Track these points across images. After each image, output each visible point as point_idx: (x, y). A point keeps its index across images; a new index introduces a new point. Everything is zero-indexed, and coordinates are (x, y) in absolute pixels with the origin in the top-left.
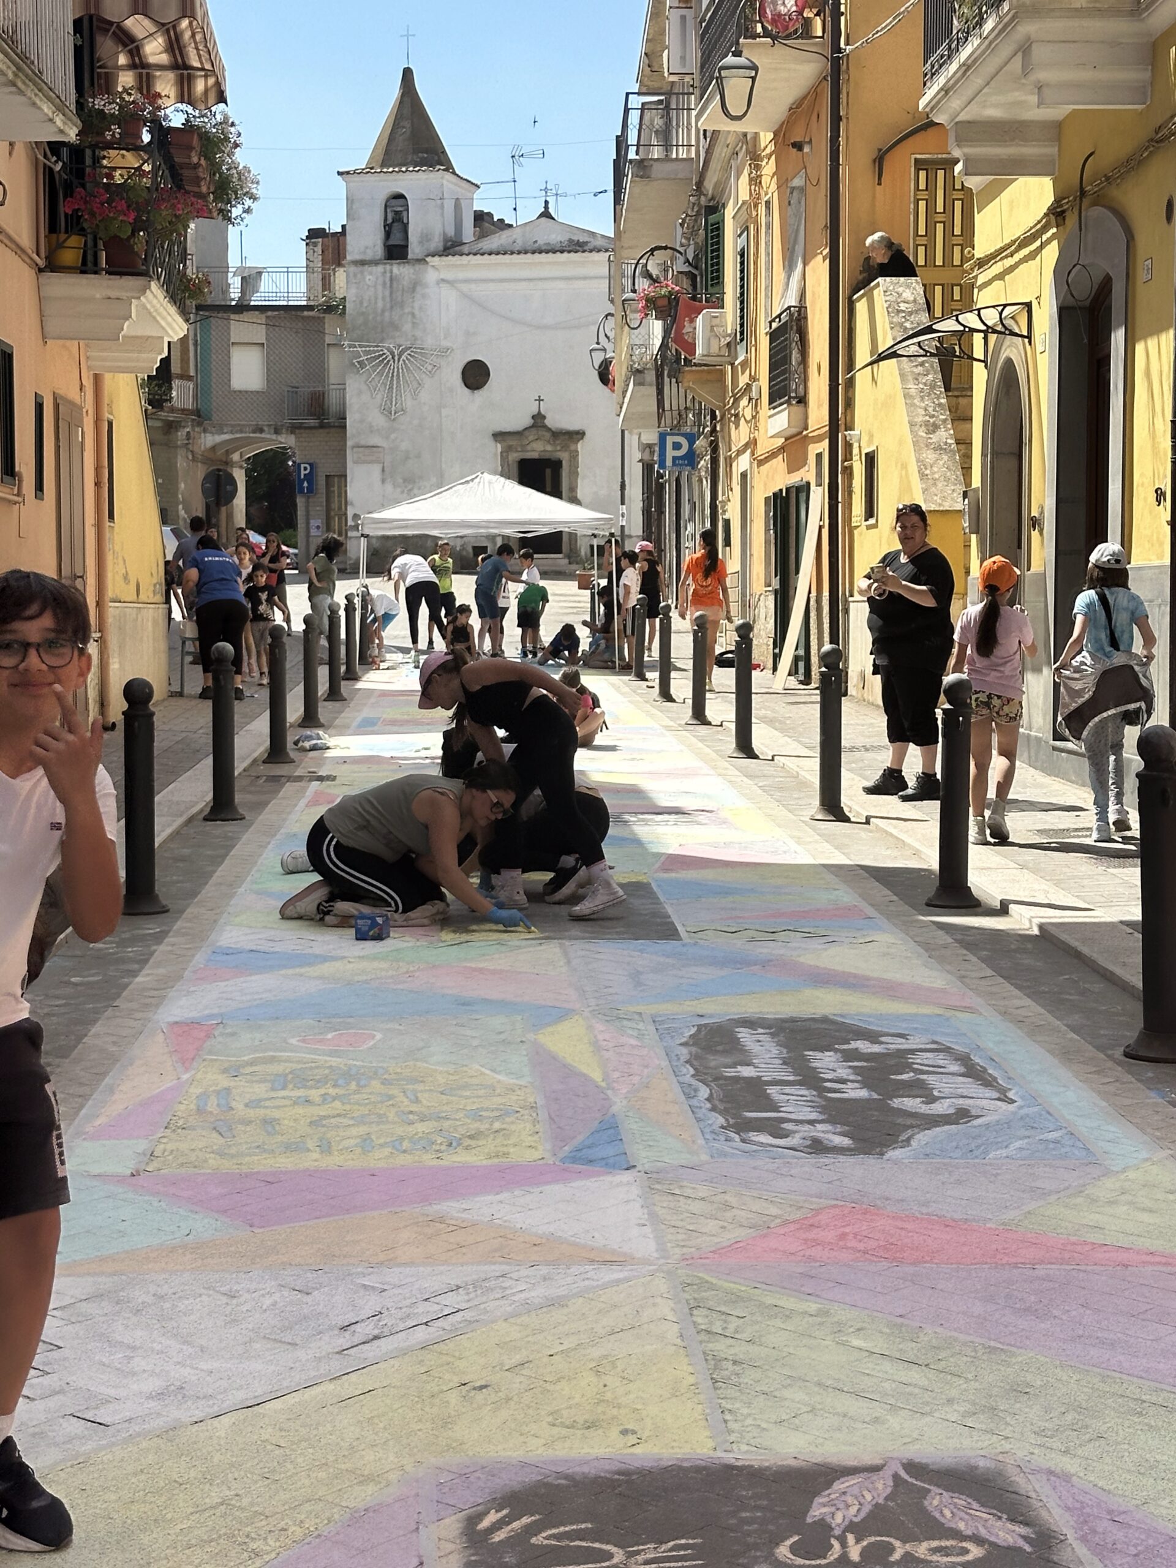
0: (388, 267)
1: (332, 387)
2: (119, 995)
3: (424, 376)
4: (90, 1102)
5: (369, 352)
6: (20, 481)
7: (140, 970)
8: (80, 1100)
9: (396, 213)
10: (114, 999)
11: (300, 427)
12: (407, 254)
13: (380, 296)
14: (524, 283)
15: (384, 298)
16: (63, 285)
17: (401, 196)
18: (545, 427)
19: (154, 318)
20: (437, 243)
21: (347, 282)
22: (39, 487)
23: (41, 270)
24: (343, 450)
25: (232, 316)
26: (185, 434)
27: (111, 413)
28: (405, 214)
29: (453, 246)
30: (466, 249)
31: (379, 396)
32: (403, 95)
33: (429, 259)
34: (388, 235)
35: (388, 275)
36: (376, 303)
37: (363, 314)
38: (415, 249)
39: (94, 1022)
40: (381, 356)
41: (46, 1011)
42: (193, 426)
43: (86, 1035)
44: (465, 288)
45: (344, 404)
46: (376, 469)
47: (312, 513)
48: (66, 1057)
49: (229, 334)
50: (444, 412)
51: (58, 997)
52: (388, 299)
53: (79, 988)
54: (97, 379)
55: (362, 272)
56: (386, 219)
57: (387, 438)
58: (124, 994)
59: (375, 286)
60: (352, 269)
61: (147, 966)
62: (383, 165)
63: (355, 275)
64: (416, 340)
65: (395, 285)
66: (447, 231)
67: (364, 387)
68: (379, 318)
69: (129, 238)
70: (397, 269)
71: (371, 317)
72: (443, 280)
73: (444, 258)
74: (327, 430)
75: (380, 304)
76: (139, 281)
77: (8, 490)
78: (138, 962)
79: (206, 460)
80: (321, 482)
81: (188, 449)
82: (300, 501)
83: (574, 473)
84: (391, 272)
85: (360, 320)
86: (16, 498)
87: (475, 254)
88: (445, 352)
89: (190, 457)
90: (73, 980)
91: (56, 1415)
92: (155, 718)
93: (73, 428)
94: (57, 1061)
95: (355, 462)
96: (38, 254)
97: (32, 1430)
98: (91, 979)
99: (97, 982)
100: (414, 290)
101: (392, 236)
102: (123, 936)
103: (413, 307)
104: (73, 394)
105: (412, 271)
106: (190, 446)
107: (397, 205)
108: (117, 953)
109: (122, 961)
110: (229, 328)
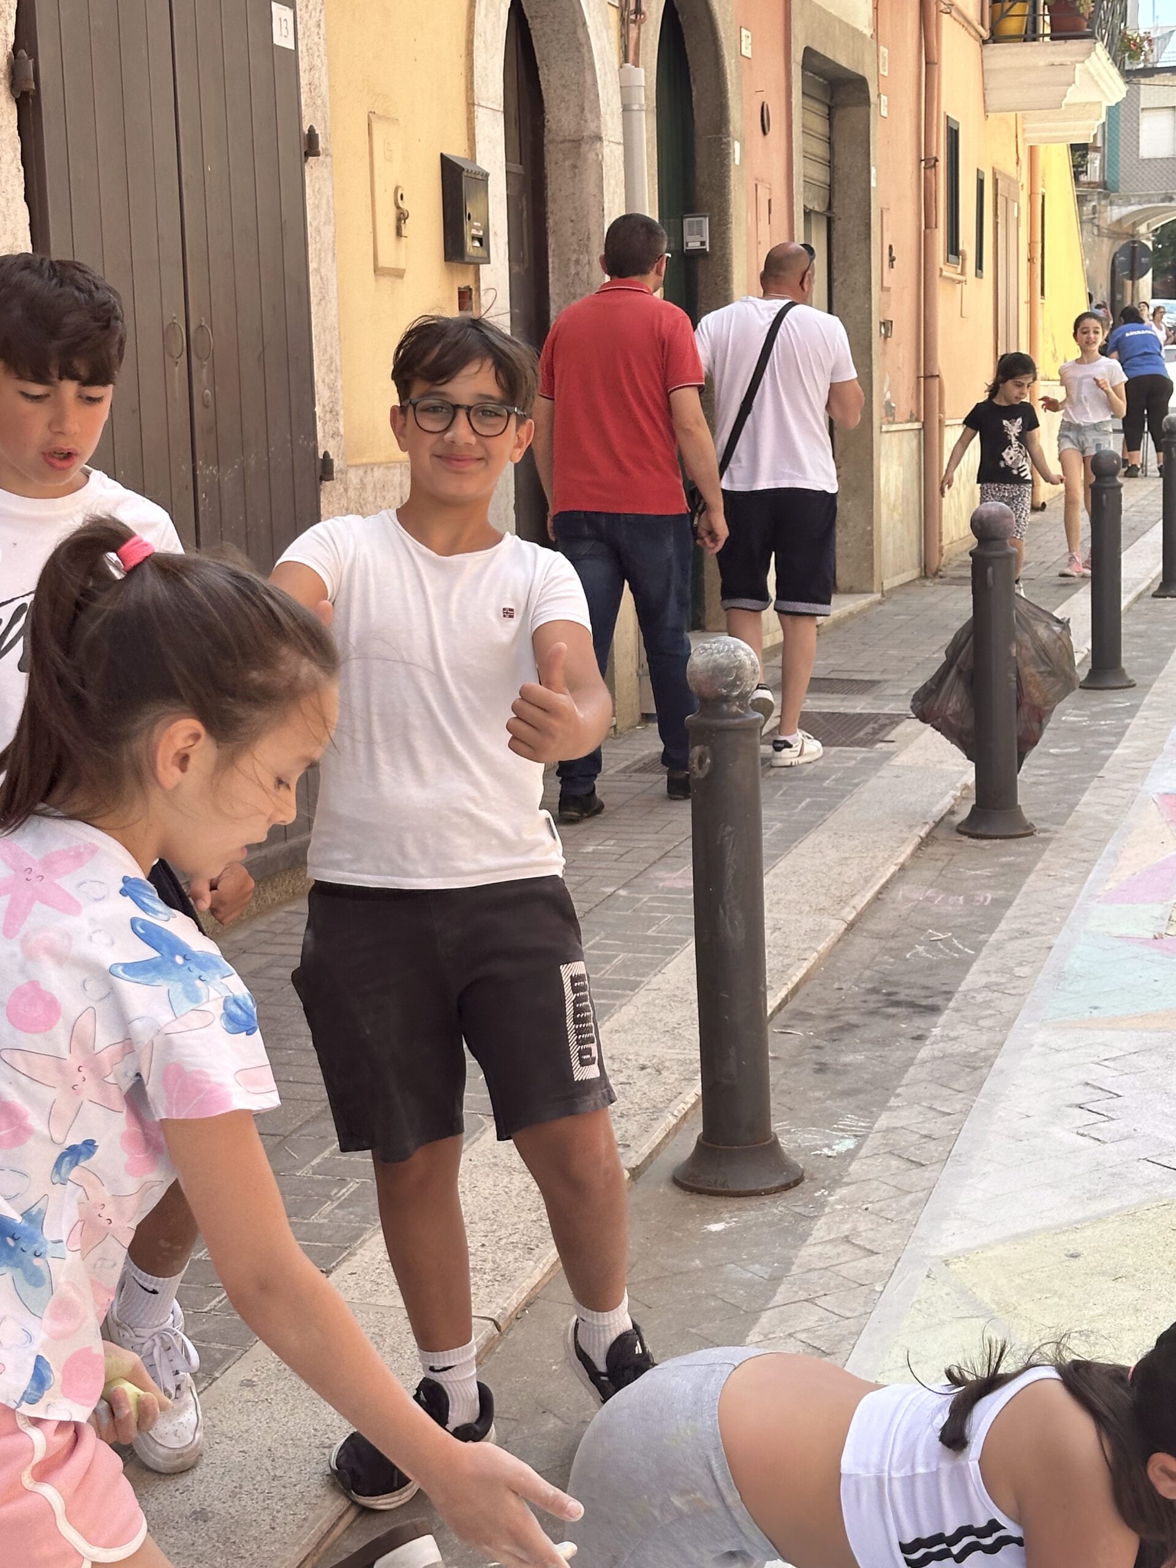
2: (1101, 767)
4: (1096, 867)
6: (964, 260)
7: (1118, 743)
8: (1086, 864)
10: (1099, 770)
16: (1006, 55)
19: (1096, 82)
22: (979, 265)
23: (985, 42)
25: (1143, 80)
26: (1090, 208)
27: (1044, 187)
39: (1083, 791)
41: (1032, 780)
42: (1099, 199)
43: (1077, 804)
48: (1063, 824)
49: (1139, 100)
51: (1040, 767)
53: (1061, 759)
54: (1032, 150)
58: (1107, 765)
61: (1124, 739)
76: (1085, 43)
77: (952, 269)
78: (1115, 735)
79: (1114, 235)
81: (1093, 223)
86: (960, 277)
89: (1096, 232)
90: (1052, 751)
91: (1131, 1158)
92: (1123, 490)
93: (1010, 203)
94: (1053, 828)
96: (982, 25)
97: (1109, 1170)
98: (1069, 750)
99: (1077, 753)
102: (1094, 709)
104: (1010, 168)
106: (1096, 221)
108: (1089, 726)
109: (1098, 733)
110: (1139, 94)
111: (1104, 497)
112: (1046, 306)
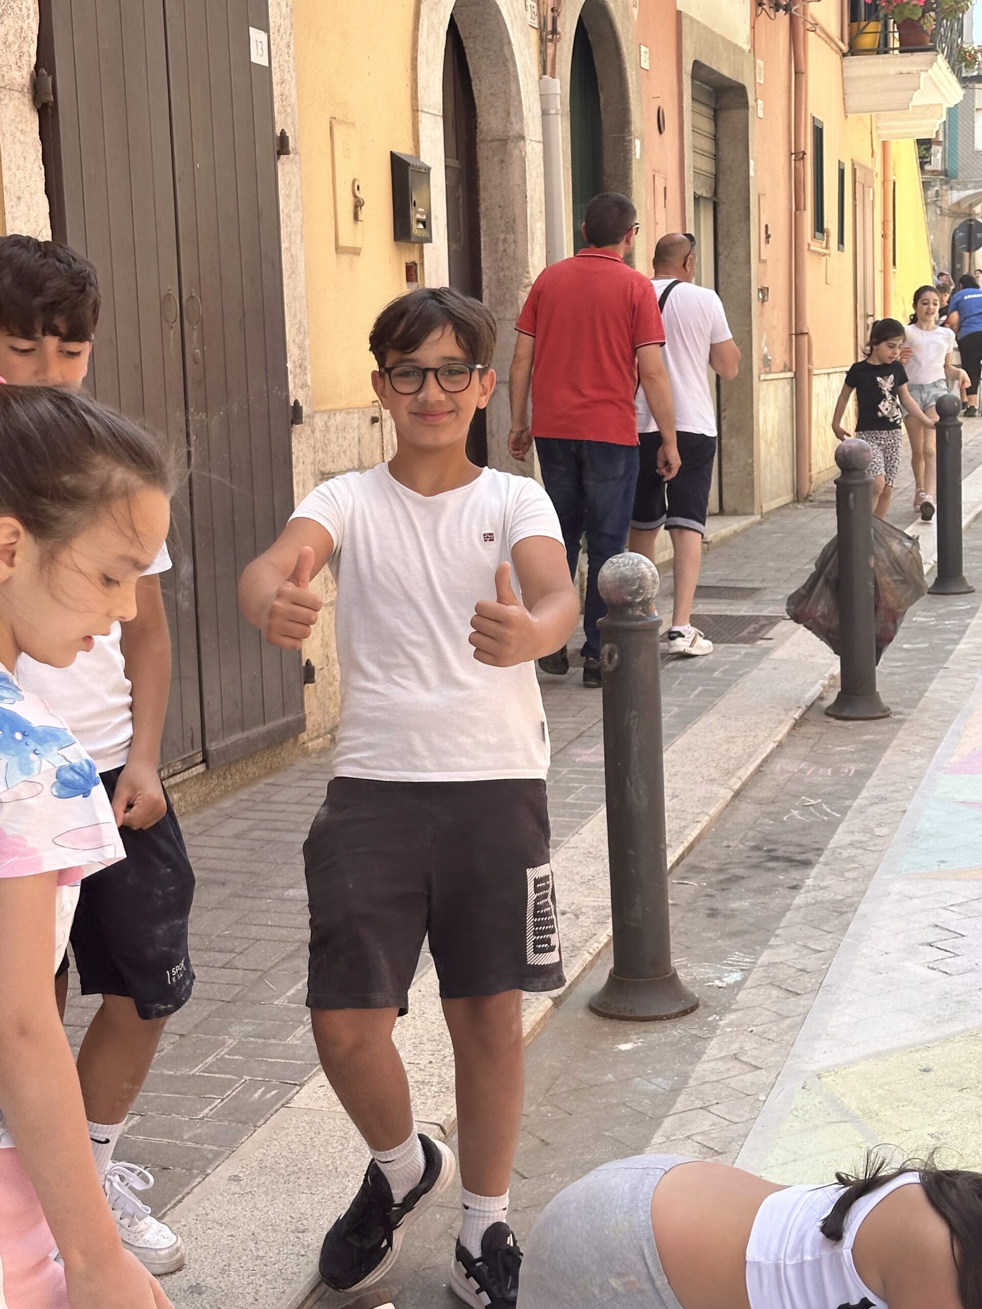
2: (946, 659)
4: (943, 743)
6: (828, 236)
7: (960, 639)
8: (933, 741)
10: (944, 662)
16: (862, 65)
19: (937, 87)
22: (841, 241)
23: (844, 55)
25: (977, 86)
26: (934, 192)
27: (895, 175)
39: (931, 680)
41: (888, 670)
42: (941, 185)
43: (926, 691)
48: (914, 707)
49: (974, 102)
51: (896, 660)
53: (912, 653)
54: (885, 145)
58: (951, 658)
61: (965, 636)
69: (920, 19)
76: (928, 56)
77: (818, 244)
78: (958, 632)
79: (954, 214)
81: (937, 205)
86: (825, 251)
89: (939, 212)
90: (905, 646)
91: (974, 988)
92: (962, 428)
93: (866, 189)
94: (907, 710)
96: (842, 40)
97: (955, 998)
98: (919, 646)
99: (926, 648)
102: (940, 611)
104: (866, 159)
106: (939, 203)
108: (935, 625)
109: (943, 631)
110: (974, 97)
111: (947, 433)
112: (897, 275)
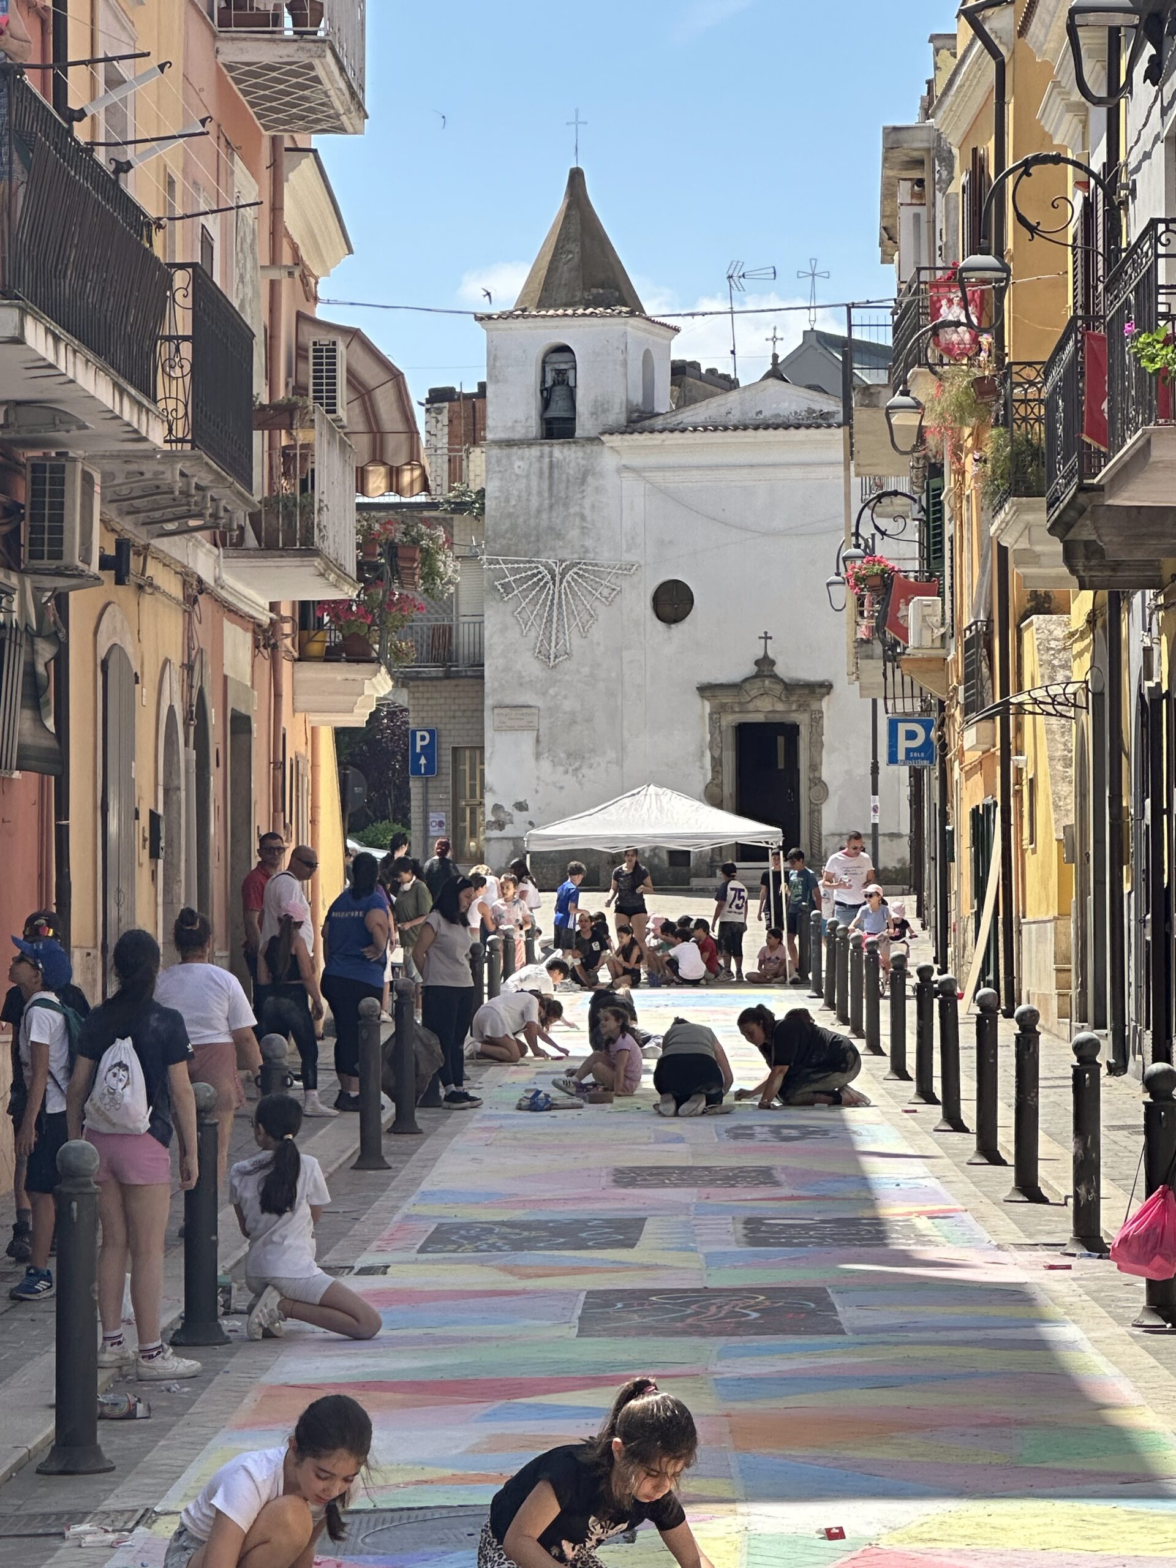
0: (546, 449)
1: (463, 619)
3: (597, 604)
5: (517, 571)
9: (559, 372)
11: (417, 677)
12: (573, 430)
13: (535, 491)
14: (745, 471)
15: (540, 494)
17: (564, 349)
18: (774, 677)
20: (617, 415)
21: (487, 471)
24: (478, 711)
28: (571, 374)
29: (640, 419)
30: (659, 422)
31: (533, 634)
32: (569, 207)
33: (604, 438)
34: (546, 403)
35: (547, 460)
36: (528, 500)
37: (510, 515)
38: (584, 425)
40: (534, 575)
44: (657, 477)
45: (481, 643)
46: (527, 741)
47: (431, 803)
50: (627, 655)
52: (546, 495)
55: (509, 457)
56: (543, 381)
57: (544, 694)
59: (528, 476)
60: (495, 451)
62: (540, 305)
63: (499, 461)
64: (586, 551)
65: (556, 475)
66: (631, 397)
67: (510, 620)
68: (532, 522)
69: (366, 634)
70: (560, 451)
71: (521, 520)
72: (626, 467)
73: (627, 437)
74: (453, 682)
75: (535, 502)
80: (447, 758)
82: (415, 786)
83: (817, 744)
84: (551, 456)
85: (506, 525)
87: (672, 431)
88: (628, 569)
95: (498, 729)
100: (583, 481)
101: (553, 405)
103: (581, 506)
105: (580, 454)
107: (560, 362)
